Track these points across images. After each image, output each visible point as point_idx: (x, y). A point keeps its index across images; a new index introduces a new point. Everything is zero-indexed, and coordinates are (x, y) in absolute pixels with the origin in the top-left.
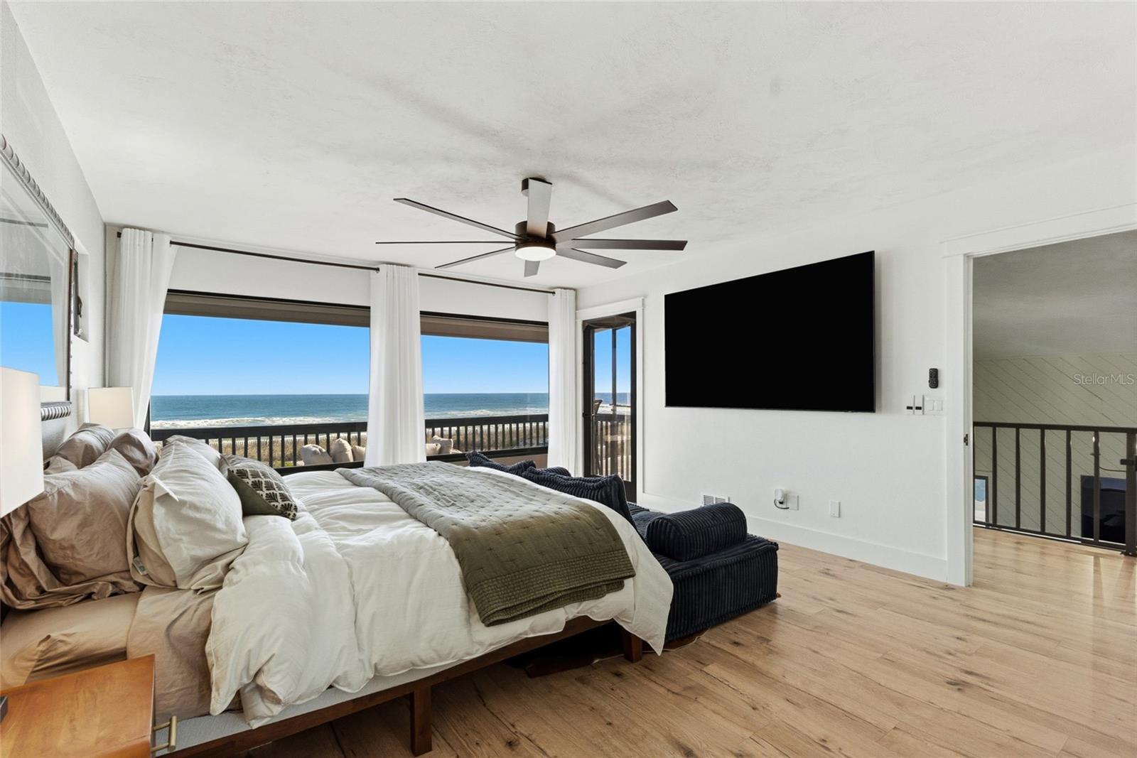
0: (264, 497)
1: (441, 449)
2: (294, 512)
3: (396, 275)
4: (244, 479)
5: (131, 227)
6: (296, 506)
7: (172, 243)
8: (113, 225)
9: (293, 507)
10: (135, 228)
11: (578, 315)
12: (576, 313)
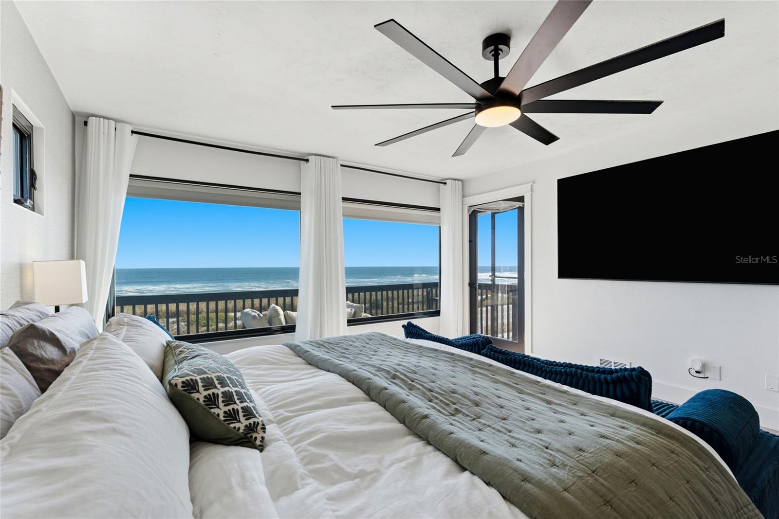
0: (222, 418)
1: (355, 313)
2: (262, 434)
3: (323, 165)
4: (193, 395)
5: (96, 116)
6: (263, 425)
7: (133, 132)
8: (81, 114)
9: (259, 427)
10: (100, 117)
11: (464, 203)
12: (463, 201)
